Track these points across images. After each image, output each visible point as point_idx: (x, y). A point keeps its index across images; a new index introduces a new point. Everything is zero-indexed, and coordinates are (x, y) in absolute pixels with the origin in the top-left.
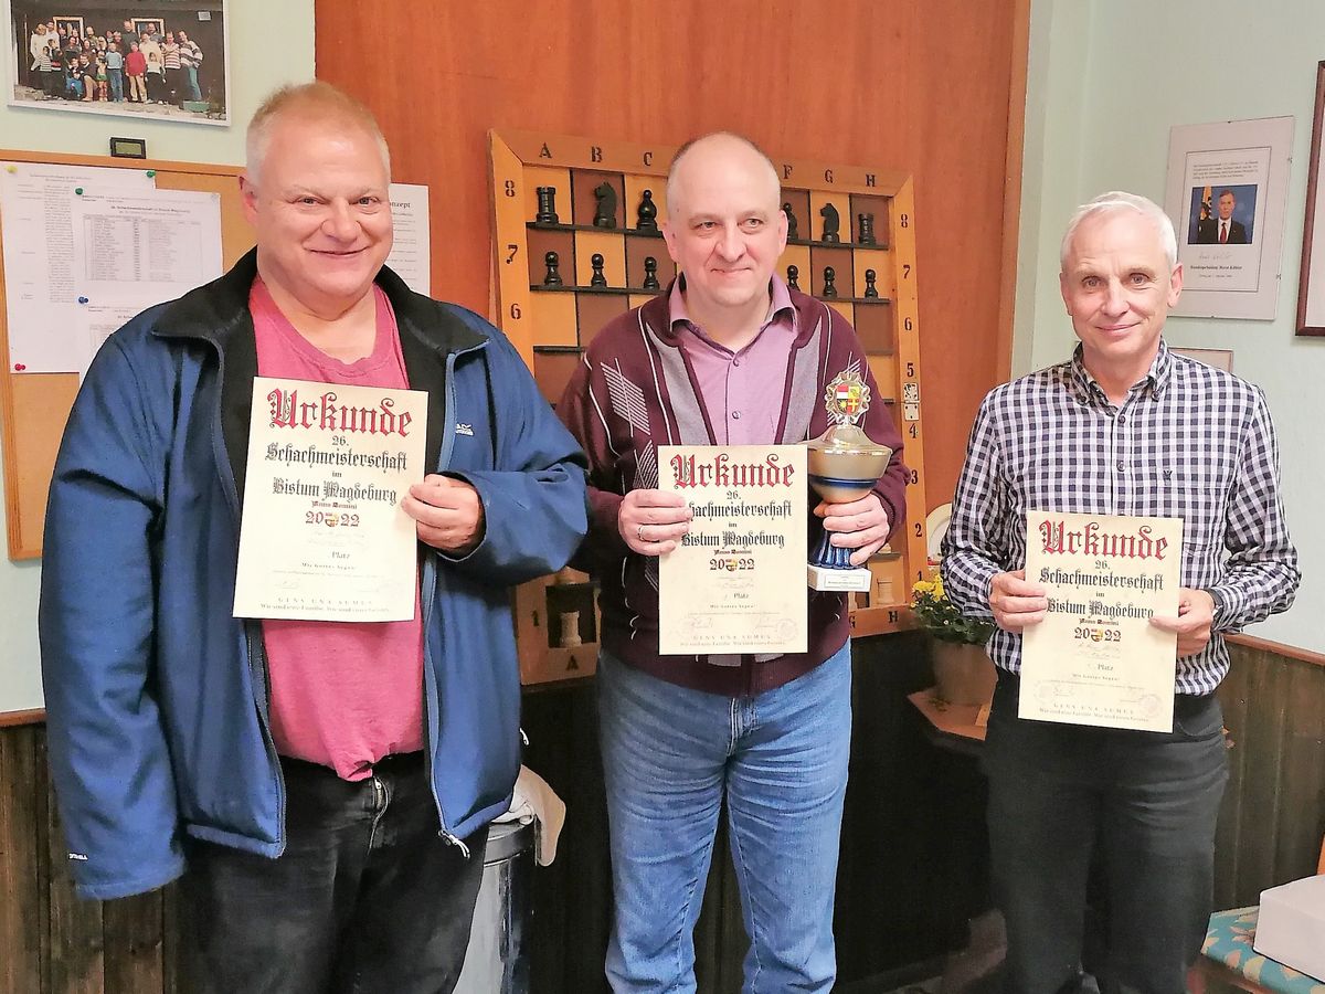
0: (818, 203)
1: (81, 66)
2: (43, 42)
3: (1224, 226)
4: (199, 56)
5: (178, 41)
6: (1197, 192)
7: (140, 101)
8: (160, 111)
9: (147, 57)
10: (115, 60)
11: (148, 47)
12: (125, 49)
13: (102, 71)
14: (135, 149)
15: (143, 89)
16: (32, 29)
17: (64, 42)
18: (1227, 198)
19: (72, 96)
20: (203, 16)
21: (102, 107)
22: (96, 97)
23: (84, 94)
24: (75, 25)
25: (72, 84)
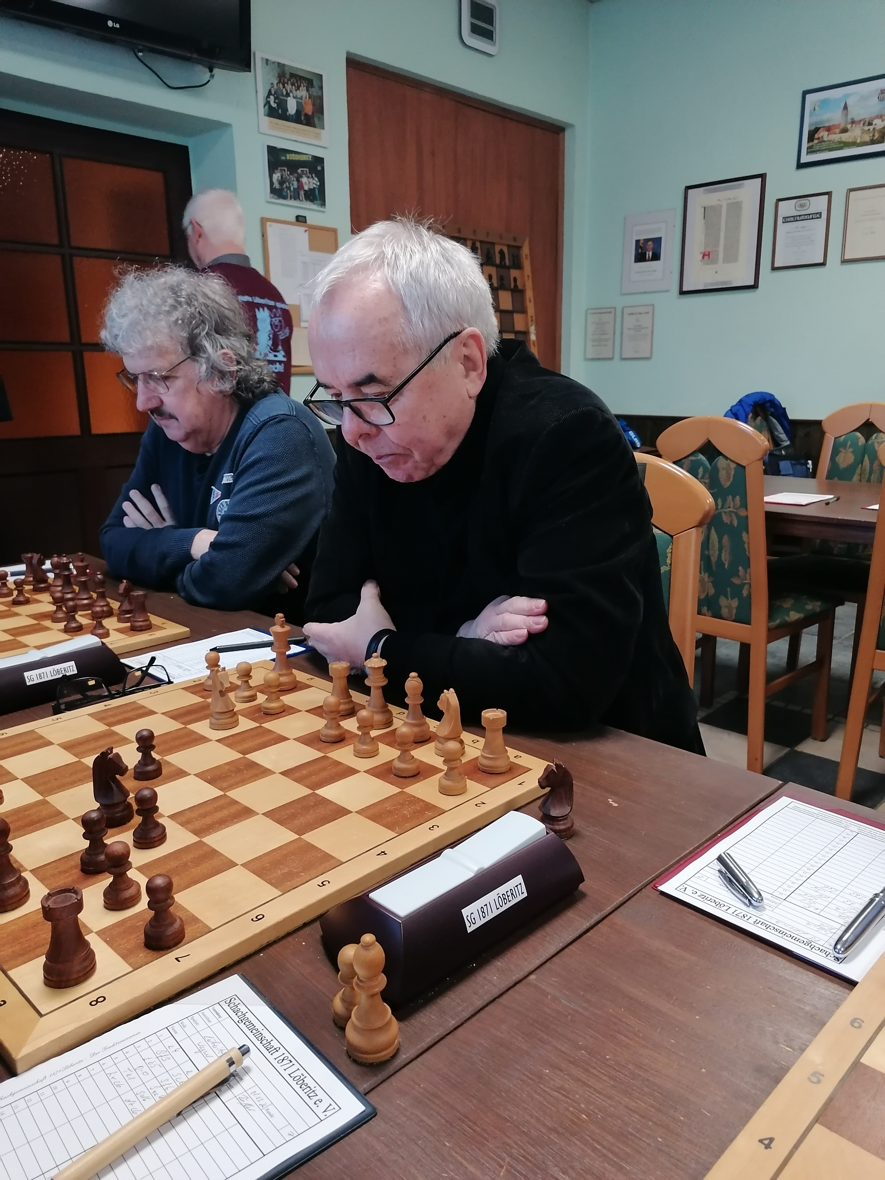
0: (498, 248)
1: (286, 187)
2: (276, 176)
3: (650, 254)
4: (318, 184)
5: (312, 177)
6: (638, 242)
7: (302, 201)
8: (308, 205)
9: (304, 184)
10: (295, 183)
11: (304, 180)
12: (298, 181)
13: (292, 189)
14: (303, 219)
15: (303, 196)
16: (274, 172)
17: (282, 177)
18: (650, 243)
19: (285, 198)
20: (319, 168)
21: (292, 202)
22: (291, 199)
23: (288, 198)
24: (285, 170)
25: (284, 194)
